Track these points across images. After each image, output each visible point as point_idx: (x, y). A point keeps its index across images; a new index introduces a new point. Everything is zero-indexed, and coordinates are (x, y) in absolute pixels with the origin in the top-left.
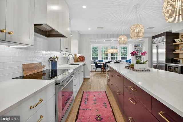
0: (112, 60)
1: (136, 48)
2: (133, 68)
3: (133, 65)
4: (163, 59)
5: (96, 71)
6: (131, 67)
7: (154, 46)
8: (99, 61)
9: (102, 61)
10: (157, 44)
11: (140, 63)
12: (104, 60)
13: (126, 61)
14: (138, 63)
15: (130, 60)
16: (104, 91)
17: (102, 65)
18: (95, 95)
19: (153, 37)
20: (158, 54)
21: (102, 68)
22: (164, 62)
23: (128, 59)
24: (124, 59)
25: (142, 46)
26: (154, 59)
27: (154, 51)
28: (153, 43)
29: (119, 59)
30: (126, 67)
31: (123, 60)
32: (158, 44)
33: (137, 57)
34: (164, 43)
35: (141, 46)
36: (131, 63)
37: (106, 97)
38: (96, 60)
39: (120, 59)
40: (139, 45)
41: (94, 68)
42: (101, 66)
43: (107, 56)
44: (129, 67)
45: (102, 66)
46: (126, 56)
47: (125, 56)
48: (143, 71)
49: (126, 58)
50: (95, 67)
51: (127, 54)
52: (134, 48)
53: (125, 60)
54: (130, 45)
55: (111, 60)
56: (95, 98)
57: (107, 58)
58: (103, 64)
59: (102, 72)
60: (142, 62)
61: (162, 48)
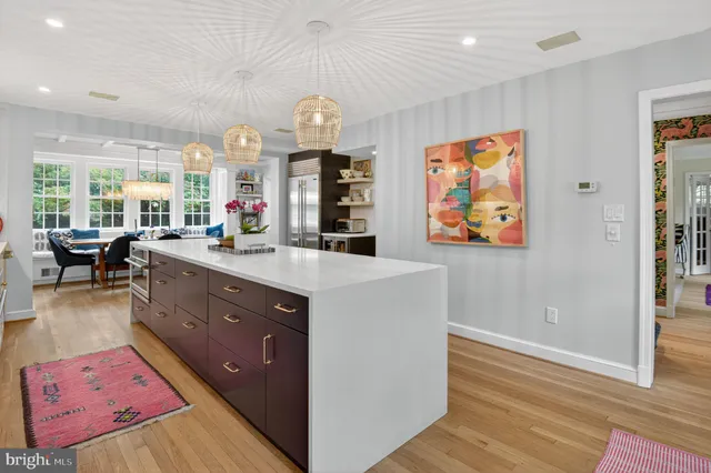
0: (147, 229)
1: (242, 185)
2: (233, 247)
3: (231, 239)
4: (313, 221)
5: (58, 284)
6: (227, 245)
7: (295, 182)
8: (77, 234)
9: (95, 234)
10: (300, 178)
11: (251, 232)
12: (102, 230)
13: (208, 229)
14: (246, 231)
15: (220, 228)
16: (124, 348)
17: (97, 250)
18: (86, 369)
19: (293, 157)
20: (303, 206)
21: (98, 268)
22: (317, 231)
23: (214, 224)
24: (198, 223)
25: (261, 180)
26: (295, 223)
27: (294, 197)
28: (290, 174)
29: (176, 224)
30: (211, 248)
31: (193, 227)
32: (304, 178)
33: (244, 215)
34: (317, 176)
35: (257, 180)
36: (225, 235)
37: (139, 361)
38: (57, 230)
39: (183, 226)
40: (253, 175)
41: (45, 272)
42: (91, 256)
43: (122, 210)
44: (221, 246)
45: (97, 258)
46: (207, 210)
47: (202, 213)
48: (257, 252)
49: (207, 220)
50: (54, 265)
51: (208, 203)
52: (234, 182)
53: (203, 227)
54: (222, 172)
55: (140, 228)
56: (89, 374)
57: (119, 221)
58: (102, 250)
59: (96, 286)
60: (255, 229)
61: (312, 190)
